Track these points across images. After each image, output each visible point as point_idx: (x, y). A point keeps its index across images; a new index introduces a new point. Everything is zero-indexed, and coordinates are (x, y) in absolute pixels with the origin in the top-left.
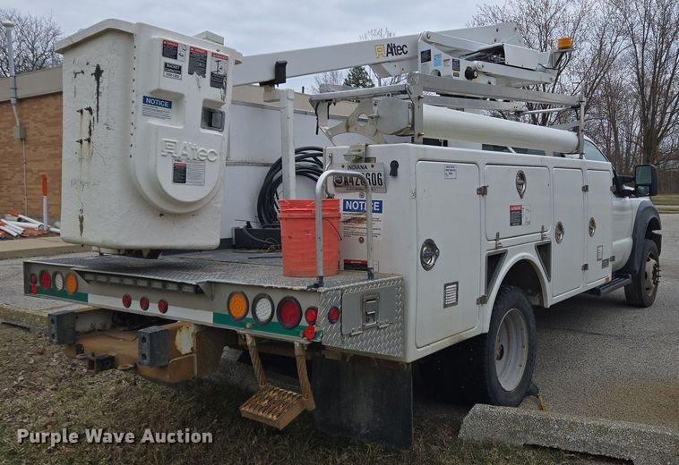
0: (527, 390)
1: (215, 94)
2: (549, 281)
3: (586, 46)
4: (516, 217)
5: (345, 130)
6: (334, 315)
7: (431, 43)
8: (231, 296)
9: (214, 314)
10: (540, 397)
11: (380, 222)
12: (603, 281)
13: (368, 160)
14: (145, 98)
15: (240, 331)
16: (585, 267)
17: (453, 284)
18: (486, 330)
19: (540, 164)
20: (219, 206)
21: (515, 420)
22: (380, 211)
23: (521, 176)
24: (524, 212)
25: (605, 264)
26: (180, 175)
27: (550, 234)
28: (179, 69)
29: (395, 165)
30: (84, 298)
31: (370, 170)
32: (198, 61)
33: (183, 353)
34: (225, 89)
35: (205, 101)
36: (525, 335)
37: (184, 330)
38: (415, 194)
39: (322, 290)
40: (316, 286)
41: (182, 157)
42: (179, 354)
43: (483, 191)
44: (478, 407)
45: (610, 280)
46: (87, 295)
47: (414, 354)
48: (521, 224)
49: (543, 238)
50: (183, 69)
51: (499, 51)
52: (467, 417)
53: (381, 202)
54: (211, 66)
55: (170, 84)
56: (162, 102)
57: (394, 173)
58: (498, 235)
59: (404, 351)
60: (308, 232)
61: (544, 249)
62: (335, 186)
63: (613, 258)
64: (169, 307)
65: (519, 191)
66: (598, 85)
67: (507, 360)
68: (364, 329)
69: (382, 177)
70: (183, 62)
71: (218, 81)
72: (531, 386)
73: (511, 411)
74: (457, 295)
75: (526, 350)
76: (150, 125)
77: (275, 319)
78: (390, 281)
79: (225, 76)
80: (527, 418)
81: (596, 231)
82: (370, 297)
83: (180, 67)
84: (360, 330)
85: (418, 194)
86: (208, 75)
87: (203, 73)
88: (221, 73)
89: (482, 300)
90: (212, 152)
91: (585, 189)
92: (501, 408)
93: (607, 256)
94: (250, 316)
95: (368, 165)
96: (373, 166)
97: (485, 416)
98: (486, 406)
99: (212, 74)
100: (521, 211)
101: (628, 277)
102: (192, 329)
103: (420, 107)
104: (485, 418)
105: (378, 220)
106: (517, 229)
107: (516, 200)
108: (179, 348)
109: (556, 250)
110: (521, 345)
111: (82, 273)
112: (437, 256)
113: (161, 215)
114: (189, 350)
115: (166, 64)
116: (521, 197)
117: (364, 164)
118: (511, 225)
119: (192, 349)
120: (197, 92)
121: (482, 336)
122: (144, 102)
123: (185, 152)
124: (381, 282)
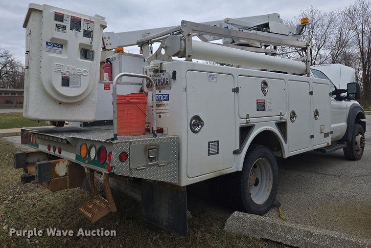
0: (272, 204)
1: (87, 41)
2: (286, 143)
3: (333, 36)
4: (261, 106)
5: (155, 57)
6: (123, 157)
7: (229, 24)
8: (82, 145)
9: (76, 155)
10: (280, 209)
11: (168, 106)
12: (325, 145)
13: (162, 71)
14: (47, 43)
15: (83, 165)
16: (312, 137)
17: (215, 142)
18: (240, 169)
19: (279, 78)
20: (94, 100)
21: (256, 223)
22: (168, 100)
23: (265, 83)
24: (267, 104)
25: (326, 135)
26: (66, 82)
27: (286, 117)
28: (65, 27)
29: (174, 73)
30: (37, 146)
31: (162, 77)
32: (76, 23)
33: (60, 176)
34: (92, 38)
35: (80, 44)
36: (271, 173)
37: (61, 163)
38: (185, 89)
39: (115, 142)
40: (113, 139)
41: (67, 73)
42: (58, 176)
43: (236, 90)
44: (236, 213)
45: (330, 144)
46: (38, 145)
47: (185, 182)
48: (264, 110)
49: (281, 119)
50: (67, 28)
51: (266, 26)
52: (229, 219)
53: (168, 94)
54: (84, 26)
55: (60, 35)
56: (58, 45)
57: (174, 77)
58: (248, 115)
59: (179, 179)
60: (124, 111)
61: (282, 126)
62: (147, 87)
63: (331, 133)
64: (62, 151)
65: (263, 92)
66: (339, 54)
67: (260, 186)
68: (147, 166)
69: (168, 80)
70: (67, 23)
71: (88, 34)
72: (275, 202)
73: (255, 217)
74: (218, 148)
75: (271, 181)
76: (50, 57)
77: (96, 159)
78: (168, 139)
79: (92, 31)
80: (263, 222)
81: (319, 117)
82: (151, 147)
83: (65, 26)
84: (144, 166)
85: (188, 89)
86: (82, 31)
87: (79, 30)
88: (90, 30)
89: (236, 152)
90: (85, 71)
91: (311, 93)
92: (250, 215)
93: (327, 131)
94: (87, 157)
95: (161, 74)
96: (163, 75)
97: (239, 219)
98: (241, 213)
99: (84, 30)
100: (265, 103)
101: (345, 144)
102: (66, 163)
103: (190, 40)
104: (239, 220)
105: (167, 105)
106: (261, 113)
107: (261, 97)
108: (57, 173)
109: (290, 127)
110: (268, 178)
111: (34, 134)
112: (202, 125)
113: (60, 104)
114: (64, 174)
115: (57, 25)
116: (265, 95)
117: (160, 74)
118: (258, 110)
119: (66, 173)
120: (75, 39)
121: (238, 173)
122: (47, 44)
123: (68, 71)
124: (161, 139)
